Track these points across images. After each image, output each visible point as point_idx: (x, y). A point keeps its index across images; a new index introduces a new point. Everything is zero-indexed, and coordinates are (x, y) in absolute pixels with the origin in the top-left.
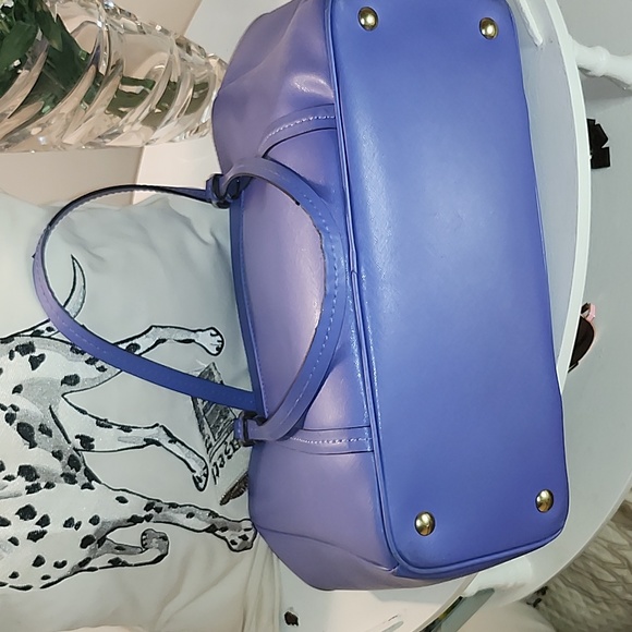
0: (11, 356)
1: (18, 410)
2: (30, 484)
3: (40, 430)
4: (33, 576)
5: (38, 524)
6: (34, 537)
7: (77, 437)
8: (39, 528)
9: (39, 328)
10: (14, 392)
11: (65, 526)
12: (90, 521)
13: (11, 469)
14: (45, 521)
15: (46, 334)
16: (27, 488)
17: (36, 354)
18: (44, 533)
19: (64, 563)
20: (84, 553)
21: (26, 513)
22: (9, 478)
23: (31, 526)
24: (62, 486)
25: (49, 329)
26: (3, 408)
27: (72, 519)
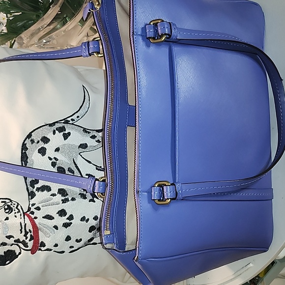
0: (54, 133)
1: (58, 160)
2: (63, 198)
3: (68, 170)
4: (65, 246)
5: (67, 219)
6: (66, 225)
7: (87, 175)
9: (68, 119)
10: (55, 151)
11: (81, 220)
12: (93, 218)
13: (55, 190)
14: (71, 217)
15: (71, 122)
16: (62, 200)
17: (66, 132)
18: (71, 223)
19: (81, 240)
20: (91, 235)
21: (62, 213)
22: (54, 195)
23: (64, 220)
24: (79, 200)
25: (72, 120)
26: (50, 159)
27: (84, 217)
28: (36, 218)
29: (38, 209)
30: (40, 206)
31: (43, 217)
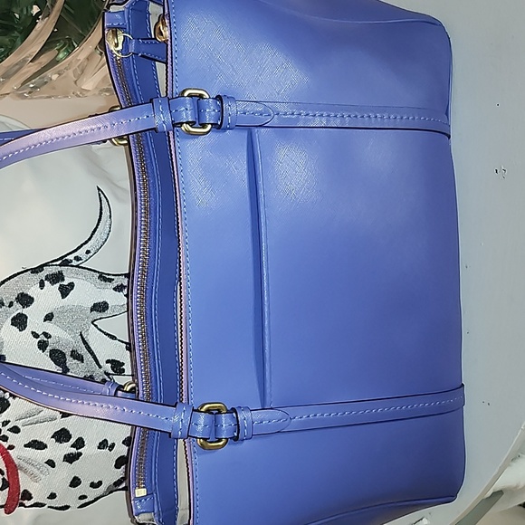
0: (42, 285)
1: (50, 337)
3: (71, 356)
4: (70, 496)
5: (72, 446)
6: (70, 458)
7: (108, 362)
8: (74, 450)
9: (69, 257)
10: (45, 320)
11: (99, 448)
12: (123, 443)
14: (80, 443)
15: (75, 263)
16: (61, 412)
17: (65, 283)
18: (80, 454)
19: (100, 483)
20: (120, 473)
21: (62, 436)
23: (67, 448)
25: (77, 258)
26: (36, 335)
27: (106, 441)
28: (11, 447)
29: (16, 430)
30: (19, 424)
31: (25, 446)
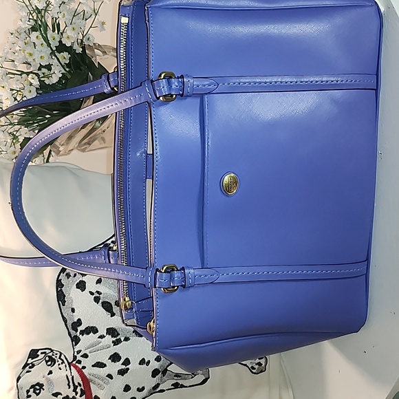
1: (101, 294)
2: (114, 339)
3: (116, 305)
5: (122, 364)
6: (122, 372)
8: (124, 367)
9: (107, 242)
10: (97, 283)
11: (140, 364)
12: (155, 360)
13: (102, 331)
14: (127, 362)
16: (113, 342)
18: (128, 369)
19: (143, 388)
20: (154, 381)
21: (115, 358)
22: (102, 337)
23: (119, 366)
24: (134, 338)
25: (113, 243)
26: (92, 293)
27: (144, 359)
28: (84, 368)
29: (85, 356)
30: (87, 352)
31: (93, 366)
